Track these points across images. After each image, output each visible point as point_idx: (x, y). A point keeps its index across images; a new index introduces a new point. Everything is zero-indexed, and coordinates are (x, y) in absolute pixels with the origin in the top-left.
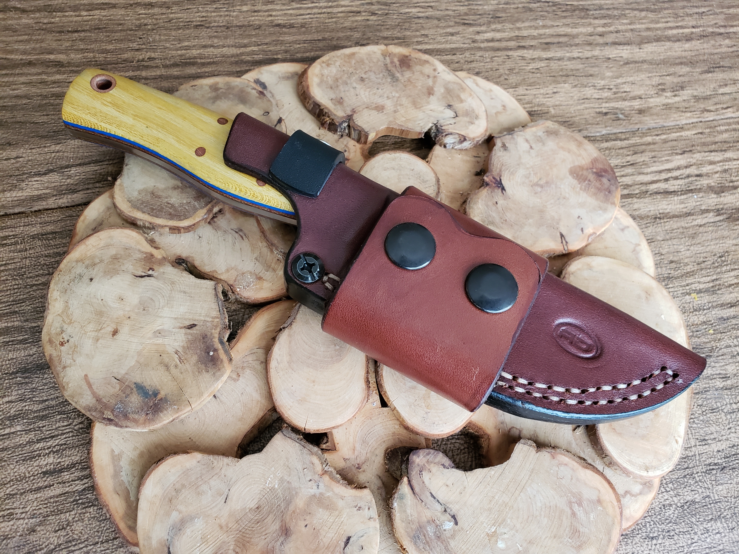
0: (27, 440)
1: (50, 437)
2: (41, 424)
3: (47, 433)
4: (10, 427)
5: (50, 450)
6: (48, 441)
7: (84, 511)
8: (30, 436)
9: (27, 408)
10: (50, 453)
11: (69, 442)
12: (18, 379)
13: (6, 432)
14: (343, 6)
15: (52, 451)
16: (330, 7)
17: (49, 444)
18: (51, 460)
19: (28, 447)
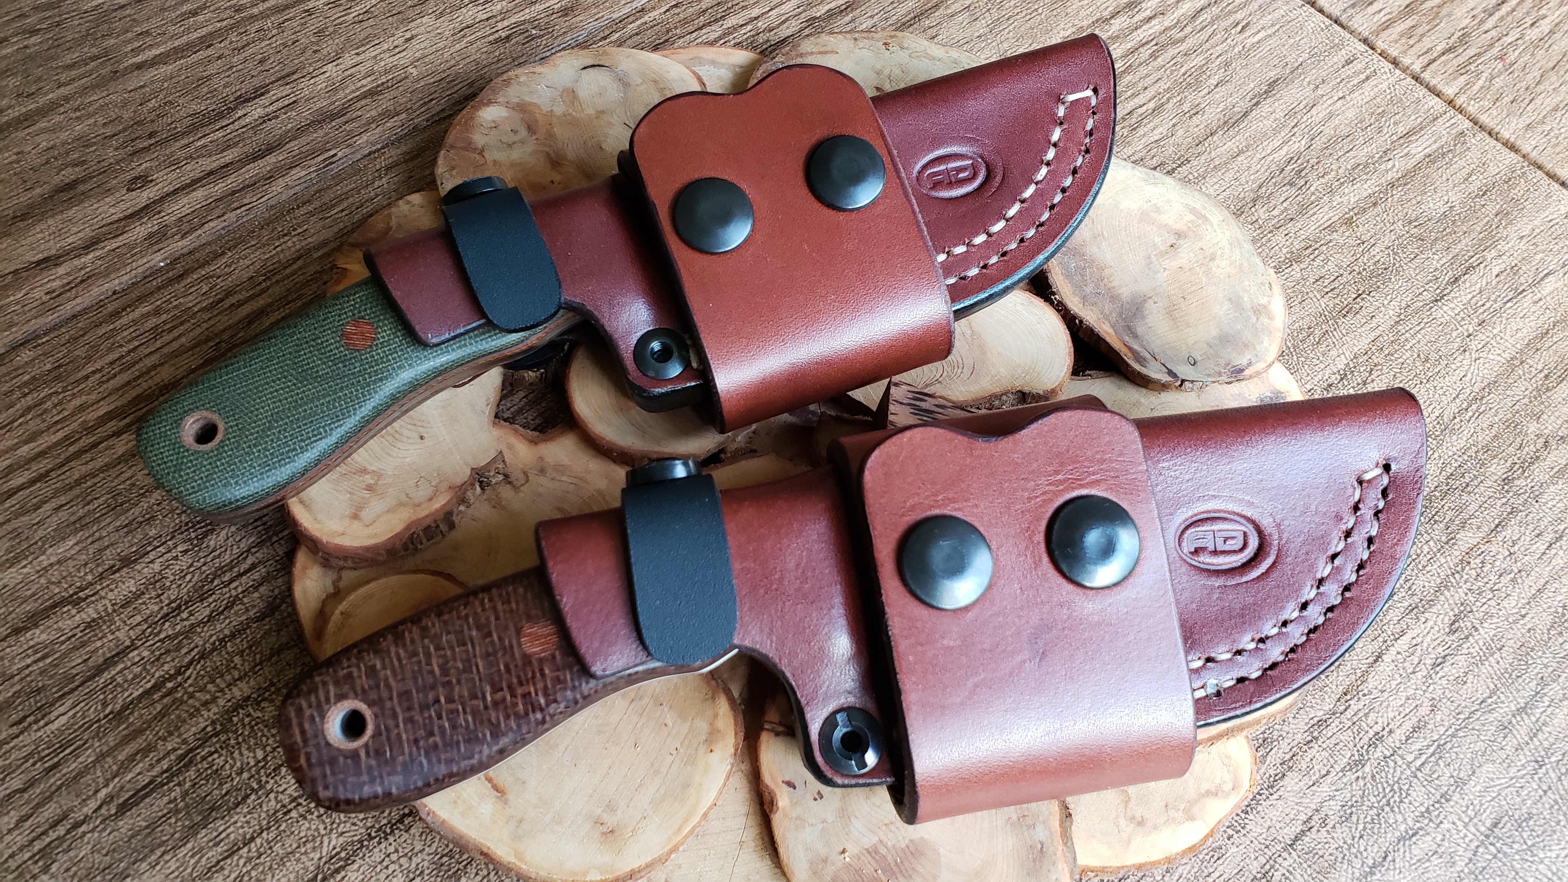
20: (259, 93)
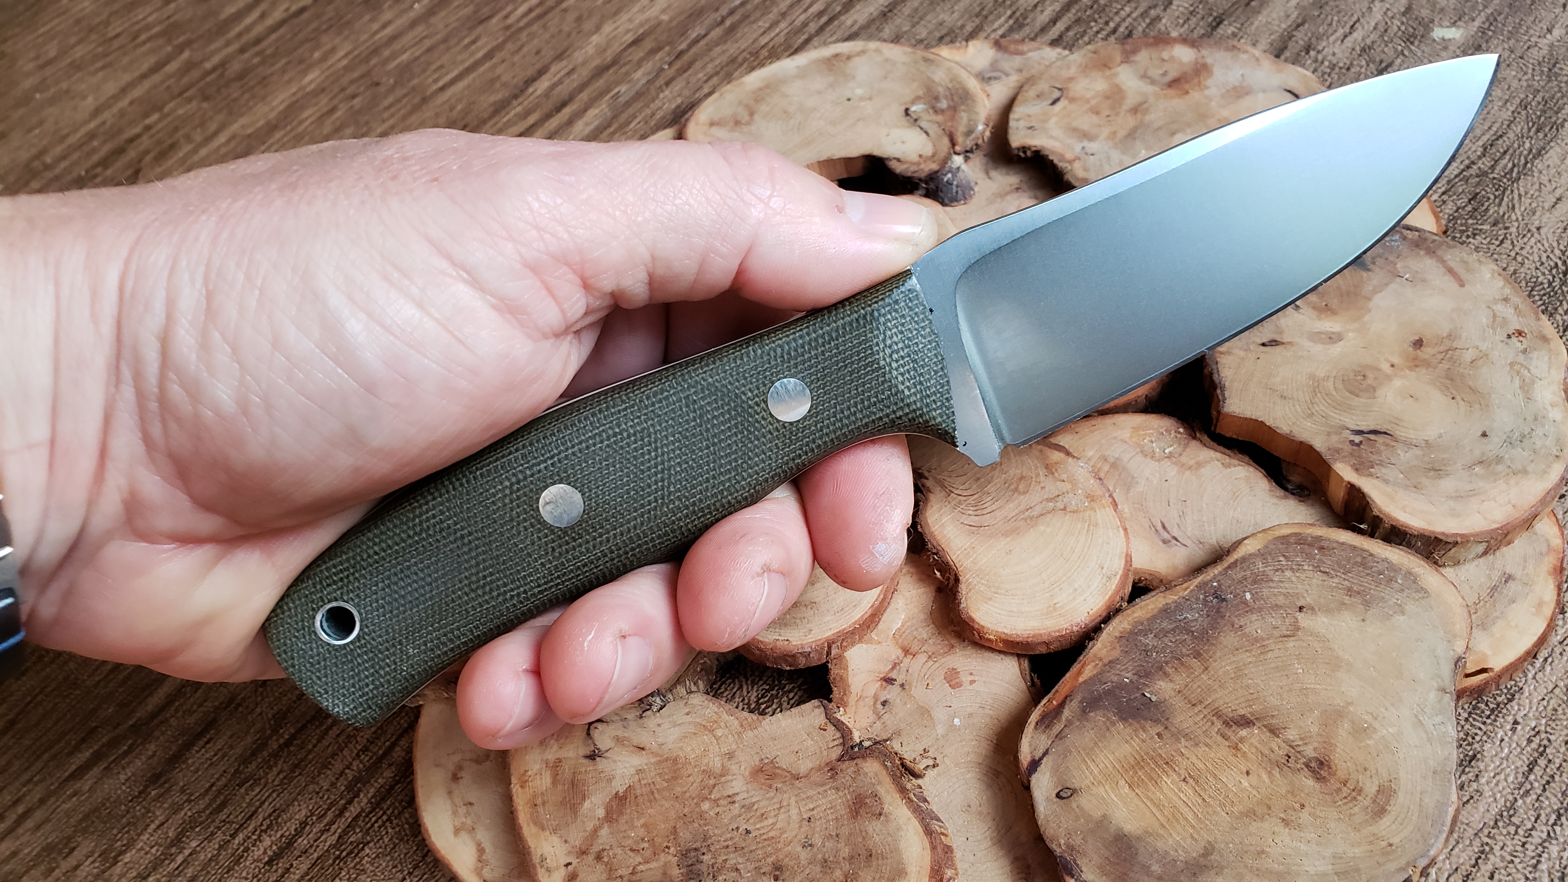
0: (217, 846)
1: (247, 820)
2: (222, 816)
3: (240, 818)
4: (180, 852)
5: (257, 833)
6: (249, 825)
7: (358, 860)
8: (218, 839)
9: (189, 814)
10: (260, 836)
11: (278, 805)
12: (153, 793)
13: (179, 862)
14: (307, 119)
15: (262, 831)
16: (292, 130)
17: (251, 828)
18: (267, 842)
19: (224, 853)
20: (541, 72)
